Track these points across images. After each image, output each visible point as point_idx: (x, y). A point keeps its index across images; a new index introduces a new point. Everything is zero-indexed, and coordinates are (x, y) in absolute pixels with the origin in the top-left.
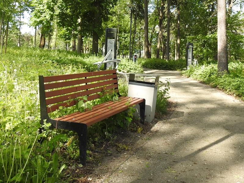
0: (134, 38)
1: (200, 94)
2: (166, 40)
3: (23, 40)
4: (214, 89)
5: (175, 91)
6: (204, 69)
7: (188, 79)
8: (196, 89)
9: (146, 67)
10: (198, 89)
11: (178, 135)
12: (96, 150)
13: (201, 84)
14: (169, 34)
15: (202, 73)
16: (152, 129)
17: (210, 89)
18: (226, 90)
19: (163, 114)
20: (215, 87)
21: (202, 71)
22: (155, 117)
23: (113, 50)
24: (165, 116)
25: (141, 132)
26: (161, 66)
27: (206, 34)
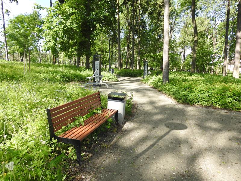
0: (112, 56)
1: (152, 97)
2: (132, 56)
3: (42, 57)
4: (160, 93)
5: (137, 95)
6: (154, 79)
7: (145, 85)
8: (149, 93)
9: (120, 75)
10: (150, 93)
11: (138, 133)
12: (88, 151)
13: (152, 89)
14: (133, 53)
15: (153, 82)
16: (123, 129)
17: (158, 93)
18: (167, 94)
19: (129, 115)
20: (161, 91)
21: (153, 80)
22: (125, 119)
23: (99, 69)
24: (131, 117)
25: (116, 132)
26: (128, 74)
27: (156, 53)
